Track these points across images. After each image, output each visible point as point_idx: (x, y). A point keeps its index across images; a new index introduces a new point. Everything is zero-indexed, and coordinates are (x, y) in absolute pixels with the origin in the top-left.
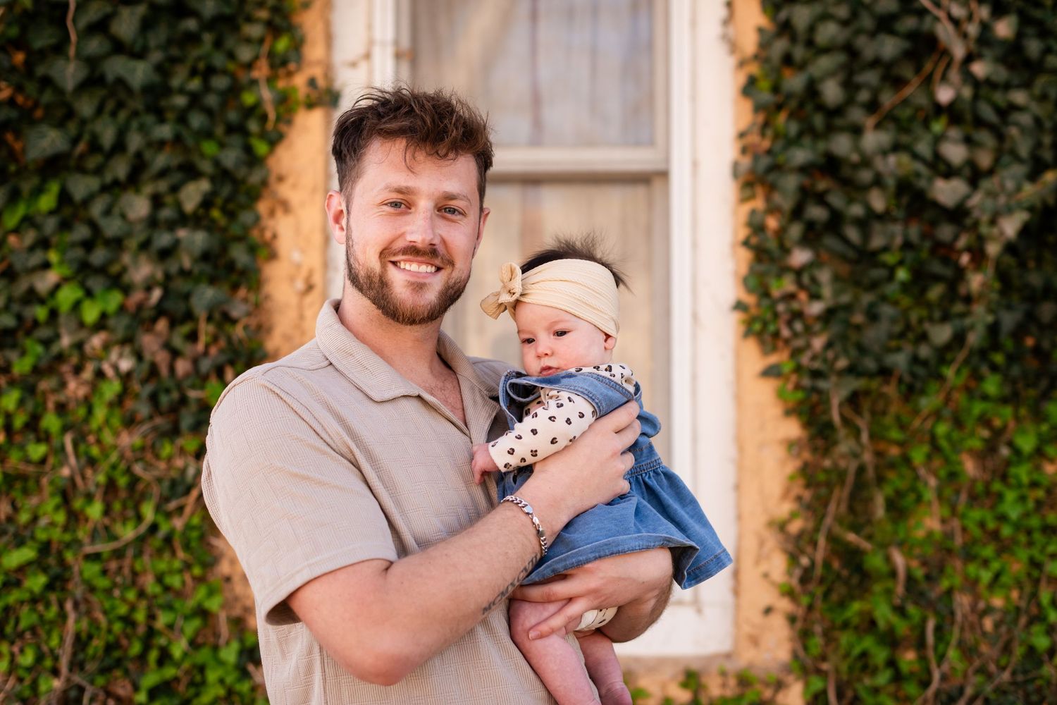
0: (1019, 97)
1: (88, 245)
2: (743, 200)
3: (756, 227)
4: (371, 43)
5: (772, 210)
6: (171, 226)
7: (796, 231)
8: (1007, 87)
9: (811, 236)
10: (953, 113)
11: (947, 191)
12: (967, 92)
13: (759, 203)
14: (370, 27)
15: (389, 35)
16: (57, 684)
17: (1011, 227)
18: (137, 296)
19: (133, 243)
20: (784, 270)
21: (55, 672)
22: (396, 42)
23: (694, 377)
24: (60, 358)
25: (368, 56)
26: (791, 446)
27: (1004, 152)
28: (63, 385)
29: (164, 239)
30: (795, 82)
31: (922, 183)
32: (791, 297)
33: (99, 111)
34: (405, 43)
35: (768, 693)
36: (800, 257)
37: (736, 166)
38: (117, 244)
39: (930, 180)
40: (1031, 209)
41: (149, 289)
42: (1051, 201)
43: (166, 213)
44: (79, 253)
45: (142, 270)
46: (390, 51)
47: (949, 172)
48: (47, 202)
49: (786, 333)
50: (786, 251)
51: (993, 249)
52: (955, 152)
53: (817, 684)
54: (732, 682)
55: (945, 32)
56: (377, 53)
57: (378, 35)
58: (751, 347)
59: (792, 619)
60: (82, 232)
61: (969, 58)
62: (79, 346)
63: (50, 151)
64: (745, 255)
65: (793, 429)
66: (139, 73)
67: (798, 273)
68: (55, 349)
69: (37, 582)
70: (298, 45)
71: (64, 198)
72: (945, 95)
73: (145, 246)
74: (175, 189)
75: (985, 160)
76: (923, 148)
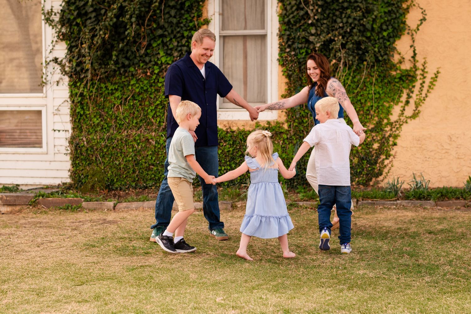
0: (325, 21)
1: (167, 50)
2: (279, 40)
3: (280, 44)
4: (215, 12)
5: (283, 42)
6: (181, 46)
7: (287, 45)
8: (324, 19)
9: (289, 46)
10: (312, 25)
11: (311, 38)
12: (314, 21)
13: (281, 41)
14: (214, 9)
15: (218, 11)
16: (164, 124)
17: (318, 45)
18: (175, 59)
19: (174, 49)
20: (285, 52)
21: (164, 122)
22: (219, 12)
23: (271, 71)
24: (163, 69)
25: (214, 14)
26: (287, 83)
27: (322, 31)
28: (163, 73)
29: (179, 49)
30: (286, 20)
31: (307, 38)
32: (286, 57)
33: (168, 26)
34: (221, 12)
35: (281, 125)
36: (288, 50)
37: (277, 34)
38: (171, 49)
39: (309, 36)
40: (324, 41)
41: (177, 57)
42: (328, 40)
43: (180, 44)
44: (165, 51)
45: (176, 54)
46: (218, 13)
47: (312, 35)
48: (159, 42)
49: (285, 64)
50: (285, 49)
51: (317, 49)
52: (313, 31)
53: (289, 123)
54: (275, 123)
55: (309, 12)
56: (216, 14)
57: (216, 11)
58: (280, 67)
59: (286, 113)
60: (166, 48)
61: (315, 15)
62: (166, 67)
63: (160, 34)
64: (279, 49)
65: (287, 80)
66: (175, 21)
67: (288, 52)
68: (162, 68)
69: (160, 107)
70: (202, 13)
71: (162, 41)
72: (310, 22)
73: (176, 50)
74: (181, 40)
75: (319, 33)
76: (309, 31)
